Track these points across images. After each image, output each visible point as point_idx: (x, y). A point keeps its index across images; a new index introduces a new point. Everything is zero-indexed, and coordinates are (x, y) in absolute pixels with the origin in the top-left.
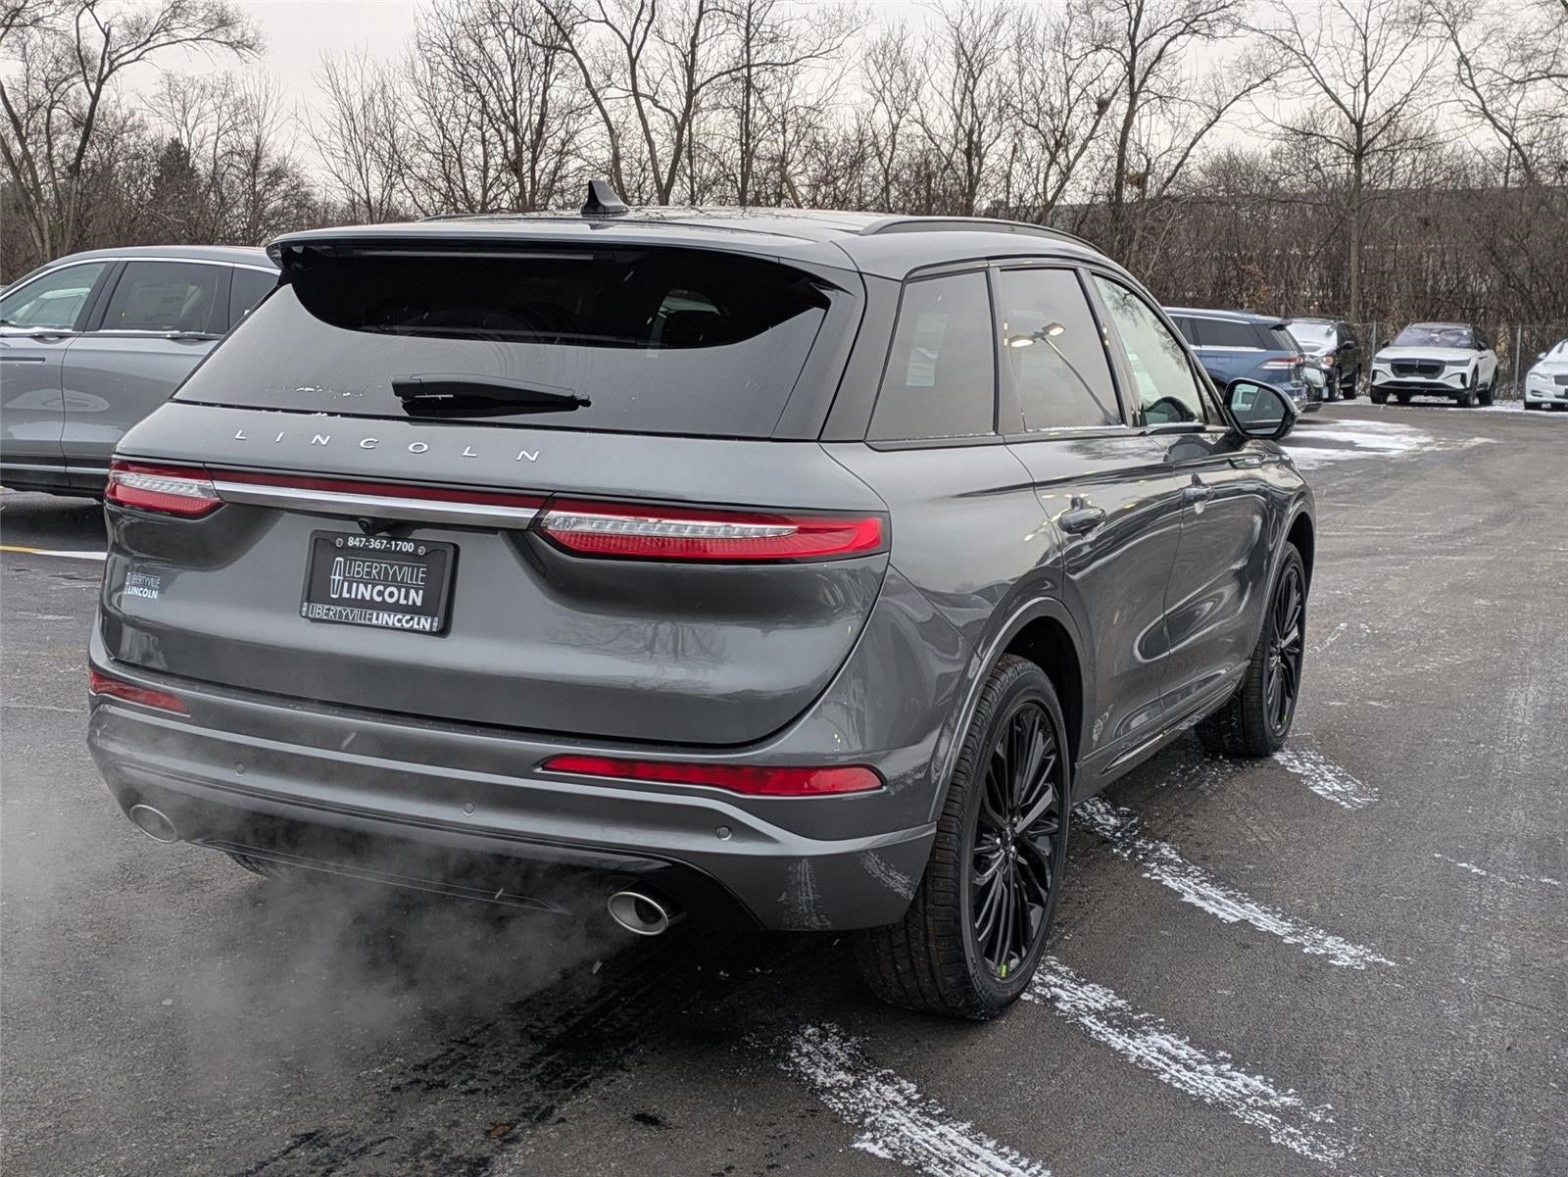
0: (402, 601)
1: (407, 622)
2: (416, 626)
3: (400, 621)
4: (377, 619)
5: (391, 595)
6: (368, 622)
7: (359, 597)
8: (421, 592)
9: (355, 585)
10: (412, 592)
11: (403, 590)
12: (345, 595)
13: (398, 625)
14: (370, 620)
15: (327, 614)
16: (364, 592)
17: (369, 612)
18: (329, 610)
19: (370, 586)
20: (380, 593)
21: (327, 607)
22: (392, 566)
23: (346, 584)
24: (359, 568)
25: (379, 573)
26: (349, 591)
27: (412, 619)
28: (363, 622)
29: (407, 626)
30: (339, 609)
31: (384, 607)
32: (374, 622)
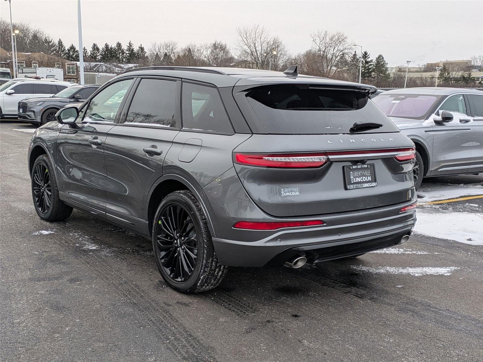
0: (367, 180)
1: (371, 185)
2: (373, 186)
3: (369, 185)
4: (364, 186)
5: (364, 179)
6: (362, 187)
7: (358, 181)
8: (370, 177)
9: (356, 178)
10: (368, 177)
11: (366, 177)
12: (355, 181)
13: (369, 186)
14: (363, 186)
15: (353, 187)
16: (359, 180)
17: (362, 184)
18: (353, 186)
19: (359, 178)
20: (362, 179)
21: (353, 185)
22: (363, 172)
23: (354, 178)
24: (356, 174)
25: (360, 174)
26: (355, 180)
27: (371, 184)
28: (361, 187)
29: (371, 186)
30: (356, 185)
31: (364, 182)
32: (364, 187)
